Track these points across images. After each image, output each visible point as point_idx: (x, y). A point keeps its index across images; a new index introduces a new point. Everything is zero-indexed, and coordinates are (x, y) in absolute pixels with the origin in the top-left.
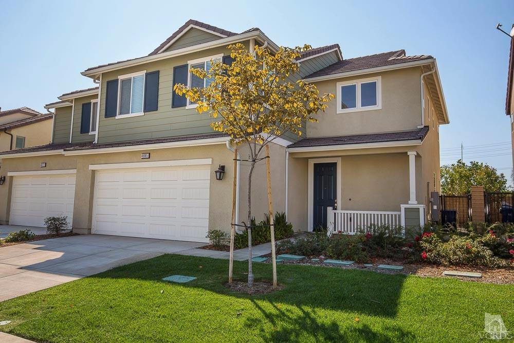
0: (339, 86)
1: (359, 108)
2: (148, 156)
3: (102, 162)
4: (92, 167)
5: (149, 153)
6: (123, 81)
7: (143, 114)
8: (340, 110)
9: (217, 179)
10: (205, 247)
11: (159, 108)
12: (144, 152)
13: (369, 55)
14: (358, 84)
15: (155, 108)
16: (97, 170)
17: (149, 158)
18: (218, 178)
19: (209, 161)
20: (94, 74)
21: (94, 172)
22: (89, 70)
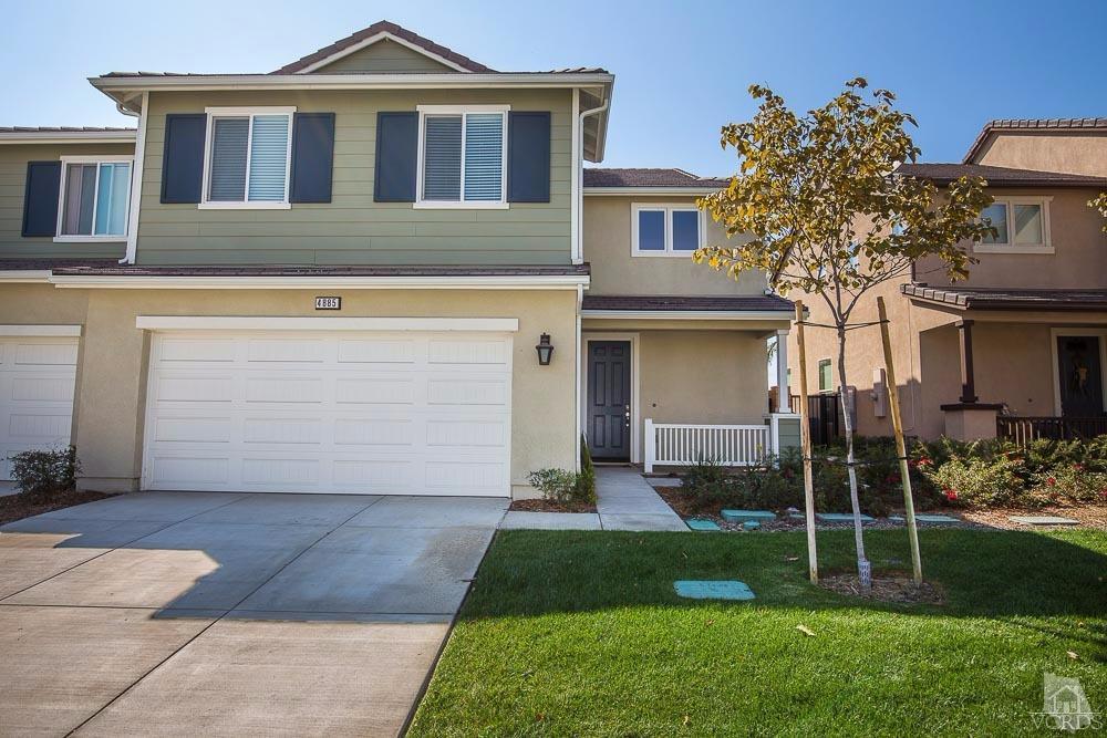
0: (637, 208)
1: (669, 251)
2: (333, 304)
3: (182, 311)
4: (143, 323)
5: (340, 298)
6: (218, 122)
7: (286, 205)
8: (636, 251)
9: (541, 363)
10: (518, 506)
11: (333, 198)
12: (322, 295)
13: (637, 168)
14: (669, 210)
15: (325, 197)
16: (155, 331)
17: (339, 309)
18: (544, 360)
19: (512, 324)
20: (124, 89)
21: (147, 333)
22: (112, 75)
